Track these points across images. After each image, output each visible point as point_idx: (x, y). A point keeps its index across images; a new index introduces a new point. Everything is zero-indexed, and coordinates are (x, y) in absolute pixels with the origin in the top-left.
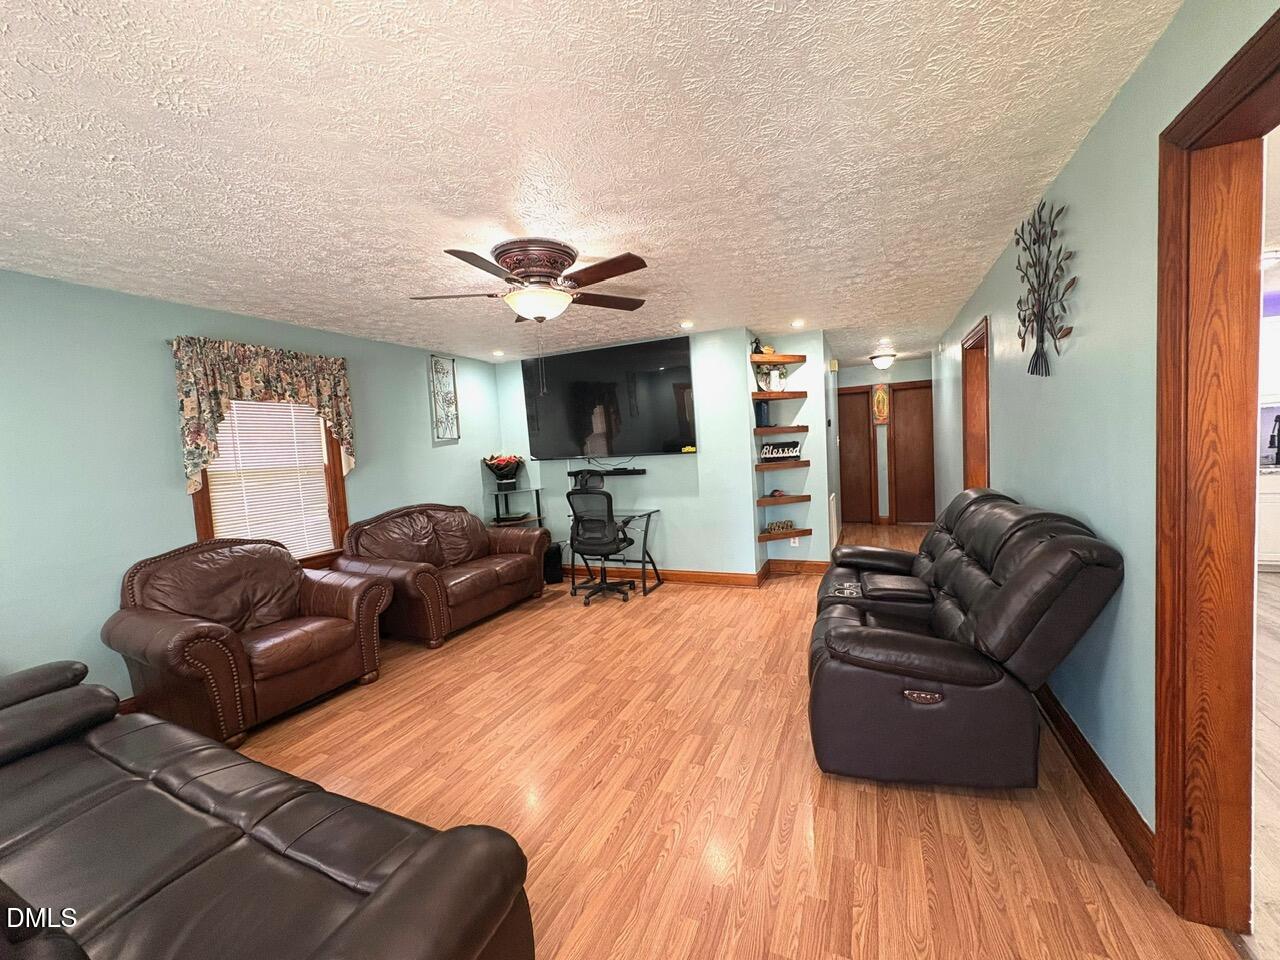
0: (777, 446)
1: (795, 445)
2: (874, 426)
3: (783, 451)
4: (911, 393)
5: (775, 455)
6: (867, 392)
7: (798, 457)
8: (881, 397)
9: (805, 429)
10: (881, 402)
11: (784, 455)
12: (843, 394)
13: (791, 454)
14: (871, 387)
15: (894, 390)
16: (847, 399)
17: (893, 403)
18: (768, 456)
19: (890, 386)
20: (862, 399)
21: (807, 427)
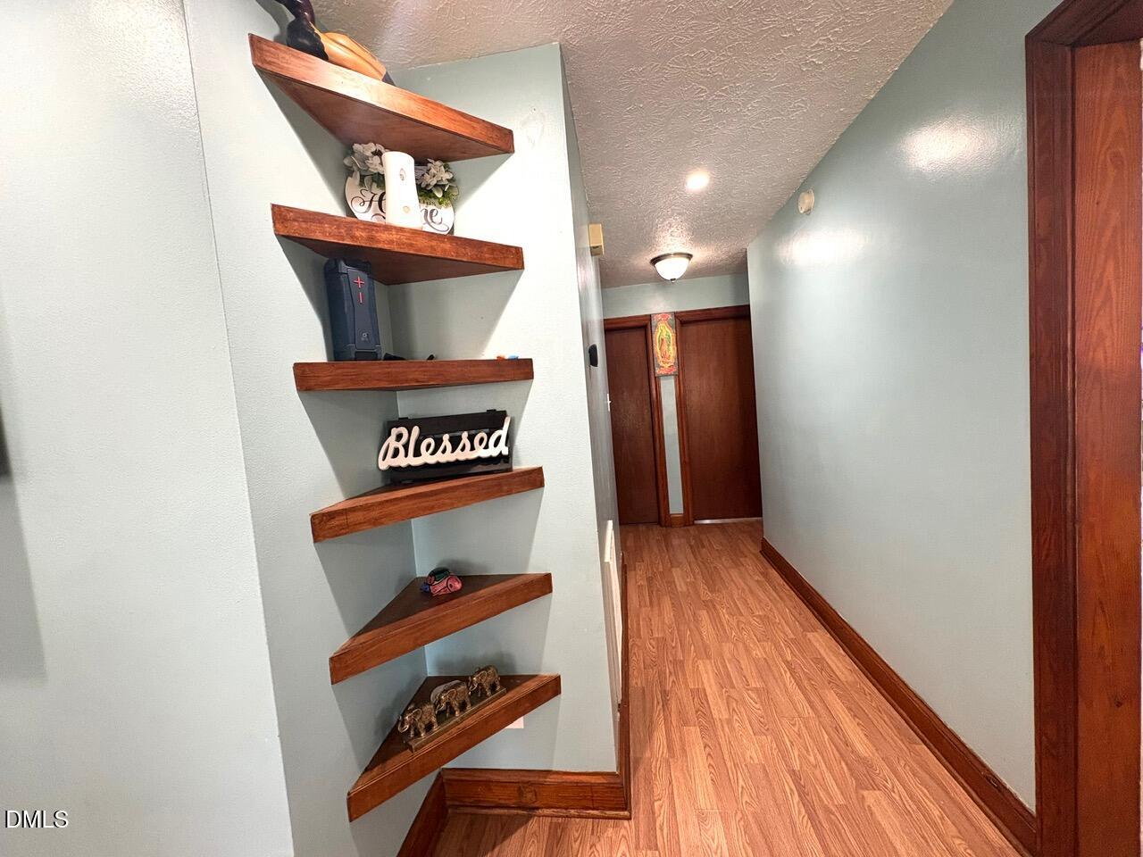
0: (434, 427)
1: (493, 420)
2: (657, 379)
3: (455, 442)
4: (704, 327)
5: (427, 458)
6: (643, 326)
7: (504, 459)
8: (664, 334)
9: (521, 370)
10: (665, 341)
11: (460, 455)
12: (612, 328)
13: (481, 452)
14: (649, 317)
15: (684, 321)
16: (616, 336)
17: (681, 342)
18: (402, 461)
19: (677, 315)
20: (637, 336)
21: (529, 362)
